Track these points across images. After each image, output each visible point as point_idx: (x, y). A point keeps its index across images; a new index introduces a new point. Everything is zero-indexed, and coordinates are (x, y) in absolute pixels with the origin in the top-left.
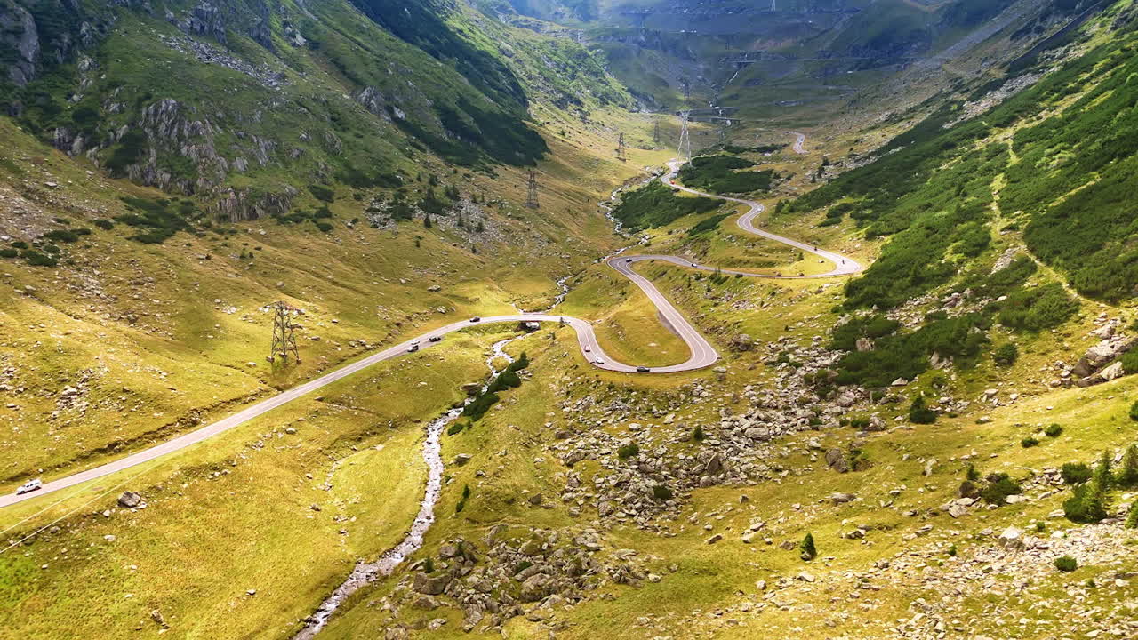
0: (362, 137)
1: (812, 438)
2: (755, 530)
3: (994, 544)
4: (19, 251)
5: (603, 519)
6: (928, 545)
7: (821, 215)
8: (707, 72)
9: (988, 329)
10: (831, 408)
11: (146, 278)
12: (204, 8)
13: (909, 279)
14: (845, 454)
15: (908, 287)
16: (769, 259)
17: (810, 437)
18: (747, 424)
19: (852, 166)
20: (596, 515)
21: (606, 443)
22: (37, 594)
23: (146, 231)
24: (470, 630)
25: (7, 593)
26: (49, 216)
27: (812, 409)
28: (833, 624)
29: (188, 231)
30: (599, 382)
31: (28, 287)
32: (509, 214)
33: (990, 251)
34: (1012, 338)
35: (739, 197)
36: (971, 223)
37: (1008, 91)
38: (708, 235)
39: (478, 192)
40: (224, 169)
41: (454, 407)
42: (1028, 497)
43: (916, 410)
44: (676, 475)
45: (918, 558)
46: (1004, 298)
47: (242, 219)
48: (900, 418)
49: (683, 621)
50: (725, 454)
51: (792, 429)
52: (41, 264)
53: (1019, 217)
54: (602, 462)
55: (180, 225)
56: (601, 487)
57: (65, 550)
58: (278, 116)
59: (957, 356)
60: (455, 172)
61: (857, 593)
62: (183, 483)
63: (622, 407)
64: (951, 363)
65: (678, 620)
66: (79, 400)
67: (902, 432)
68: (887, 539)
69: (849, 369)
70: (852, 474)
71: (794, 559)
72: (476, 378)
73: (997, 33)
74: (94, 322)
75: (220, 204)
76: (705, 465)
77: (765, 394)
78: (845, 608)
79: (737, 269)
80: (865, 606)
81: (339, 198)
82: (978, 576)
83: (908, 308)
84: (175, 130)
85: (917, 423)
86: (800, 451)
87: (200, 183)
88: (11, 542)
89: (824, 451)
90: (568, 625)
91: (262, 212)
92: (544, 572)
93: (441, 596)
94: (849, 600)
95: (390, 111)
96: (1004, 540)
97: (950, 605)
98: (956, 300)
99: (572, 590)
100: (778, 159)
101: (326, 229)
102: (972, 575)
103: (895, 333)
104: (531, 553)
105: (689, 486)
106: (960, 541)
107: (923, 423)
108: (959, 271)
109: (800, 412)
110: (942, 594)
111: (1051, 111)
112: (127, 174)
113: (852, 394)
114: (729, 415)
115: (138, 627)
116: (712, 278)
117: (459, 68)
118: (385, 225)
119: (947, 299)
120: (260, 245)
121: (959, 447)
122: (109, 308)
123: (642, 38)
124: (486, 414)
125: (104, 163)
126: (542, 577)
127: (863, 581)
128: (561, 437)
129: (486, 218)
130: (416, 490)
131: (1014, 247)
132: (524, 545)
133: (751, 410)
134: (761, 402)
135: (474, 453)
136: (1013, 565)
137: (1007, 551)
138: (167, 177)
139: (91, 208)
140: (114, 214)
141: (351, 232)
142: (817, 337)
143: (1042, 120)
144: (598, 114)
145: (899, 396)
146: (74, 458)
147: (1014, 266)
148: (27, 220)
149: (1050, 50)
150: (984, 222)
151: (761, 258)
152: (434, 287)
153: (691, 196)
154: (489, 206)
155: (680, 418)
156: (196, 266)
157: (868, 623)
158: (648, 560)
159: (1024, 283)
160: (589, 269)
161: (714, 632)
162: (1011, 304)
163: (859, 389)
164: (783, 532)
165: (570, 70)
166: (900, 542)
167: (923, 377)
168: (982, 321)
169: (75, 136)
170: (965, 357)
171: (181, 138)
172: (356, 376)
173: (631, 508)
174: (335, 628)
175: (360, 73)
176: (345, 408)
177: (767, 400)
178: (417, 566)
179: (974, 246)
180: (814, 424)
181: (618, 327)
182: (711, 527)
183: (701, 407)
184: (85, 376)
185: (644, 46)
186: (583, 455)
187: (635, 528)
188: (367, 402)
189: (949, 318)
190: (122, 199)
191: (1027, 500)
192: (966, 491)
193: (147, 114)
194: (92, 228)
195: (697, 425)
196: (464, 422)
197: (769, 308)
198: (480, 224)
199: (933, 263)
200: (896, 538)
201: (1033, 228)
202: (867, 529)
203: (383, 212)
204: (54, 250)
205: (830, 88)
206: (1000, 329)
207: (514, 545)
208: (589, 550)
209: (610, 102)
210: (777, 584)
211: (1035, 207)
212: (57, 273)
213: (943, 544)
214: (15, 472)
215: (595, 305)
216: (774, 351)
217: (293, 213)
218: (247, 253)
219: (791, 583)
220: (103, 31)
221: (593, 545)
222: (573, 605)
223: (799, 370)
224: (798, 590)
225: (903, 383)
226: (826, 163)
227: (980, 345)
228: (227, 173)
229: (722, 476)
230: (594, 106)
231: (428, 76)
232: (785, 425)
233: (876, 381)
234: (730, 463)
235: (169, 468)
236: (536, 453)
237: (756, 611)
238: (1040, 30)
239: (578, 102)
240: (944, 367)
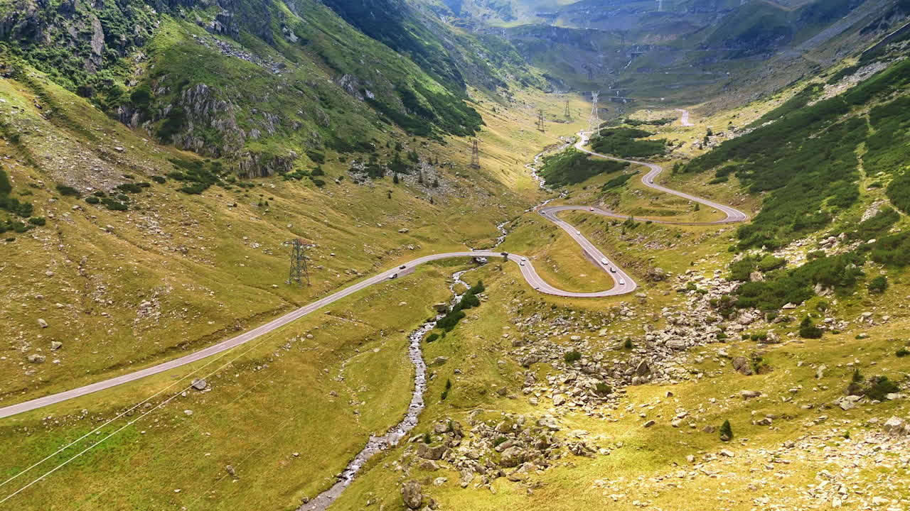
0: (343, 113)
1: (720, 349)
2: (681, 418)
3: (880, 430)
4: (100, 199)
5: (557, 407)
6: (825, 431)
7: (711, 174)
8: (606, 60)
9: (862, 265)
10: (732, 326)
11: (192, 221)
12: (224, 14)
13: (792, 225)
14: (748, 361)
15: (791, 232)
16: (671, 210)
17: (718, 348)
18: (666, 337)
19: (731, 136)
20: (551, 404)
21: (554, 350)
22: (139, 452)
23: (189, 185)
24: (466, 486)
25: (119, 451)
26: (120, 173)
27: (718, 326)
28: (755, 488)
29: (219, 185)
30: (543, 303)
31: (109, 226)
32: (457, 173)
33: (859, 204)
34: (883, 272)
35: (641, 161)
36: (841, 181)
37: (861, 76)
38: (618, 190)
39: (433, 157)
40: (243, 138)
41: (428, 321)
42: (904, 395)
43: (805, 328)
44: (612, 375)
45: (818, 440)
46: (874, 240)
47: (257, 176)
48: (791, 334)
49: (632, 484)
50: (651, 360)
51: (703, 341)
52: (116, 209)
53: (881, 177)
54: (553, 364)
55: (214, 180)
56: (553, 384)
57: (156, 420)
58: (282, 97)
59: (837, 285)
60: (415, 140)
61: (771, 465)
62: (236, 374)
63: (563, 323)
64: (832, 291)
65: (628, 483)
66: (153, 310)
67: (794, 344)
68: (790, 426)
69: (747, 295)
70: (755, 377)
71: (714, 440)
72: (442, 300)
73: (847, 29)
74: (156, 252)
75: (241, 164)
76: (635, 368)
77: (679, 315)
78: (763, 477)
79: (645, 217)
80: (780, 475)
81: (329, 161)
82: (870, 454)
83: (791, 248)
84: (207, 108)
85: (806, 338)
86: (711, 358)
87: (226, 148)
88: (117, 414)
89: (730, 358)
90: (542, 484)
91: (273, 171)
92: (517, 445)
93: (440, 461)
94: (766, 470)
95: (363, 92)
96: (889, 426)
97: (849, 474)
98: (833, 242)
99: (541, 459)
100: (670, 130)
101: (320, 184)
102: (865, 453)
103: (782, 267)
104: (506, 430)
105: (623, 384)
106: (852, 427)
107: (812, 338)
108: (834, 220)
109: (709, 329)
110: (842, 467)
111: (900, 92)
112: (171, 142)
113: (749, 315)
114: (652, 330)
115: (218, 478)
116: (626, 224)
117: (413, 59)
118: (363, 181)
119: (824, 241)
120: (271, 196)
121: (844, 357)
122: (167, 242)
123: (555, 34)
124: (457, 326)
125: (155, 133)
126: (516, 449)
127: (775, 457)
128: (517, 345)
129: (439, 177)
130: (408, 383)
131: (879, 200)
132: (499, 425)
133: (668, 327)
134: (676, 320)
135: (450, 355)
136: (898, 446)
137: (891, 435)
138: (201, 143)
139: (149, 167)
140: (165, 172)
141: (339, 186)
142: (718, 271)
143: (894, 100)
144: (520, 95)
145: (790, 316)
146: (154, 353)
147: (880, 216)
148: (104, 176)
149: (896, 42)
150: (852, 181)
151: (665, 209)
152: (404, 230)
153: (600, 159)
154: (441, 167)
155: (612, 332)
156: (227, 211)
157: (784, 487)
158: (599, 439)
159: (890, 228)
160: (524, 216)
161: (658, 492)
162: (880, 245)
163: (756, 311)
164: (704, 419)
165: (497, 60)
166: (801, 428)
167: (809, 302)
168: (857, 258)
169: (133, 112)
170: (844, 286)
171: (211, 114)
172: (353, 296)
173: (579, 399)
174: (361, 483)
175: (340, 63)
176: (347, 320)
177: (681, 319)
178: (417, 439)
179: (846, 199)
180: (721, 337)
181: (553, 262)
182: (644, 415)
183: (628, 324)
184: (156, 293)
185: (556, 40)
186: (537, 359)
187: (584, 415)
188: (364, 316)
189: (827, 256)
190: (170, 161)
191: (904, 397)
192: (853, 390)
193: (186, 95)
194: (151, 182)
195: (627, 337)
196: (439, 332)
197: (676, 248)
198: (436, 181)
199: (812, 213)
200: (798, 425)
201: (894, 185)
202: (773, 418)
203: (362, 172)
204: (125, 199)
205: (708, 73)
206: (872, 265)
207: (491, 425)
208: (551, 430)
209: (529, 85)
210: (704, 458)
211: (895, 169)
212: (128, 216)
213: (838, 430)
214: (112, 363)
215: (529, 245)
216: (683, 281)
217: (295, 171)
218: (264, 202)
219: (715, 457)
220: (150, 33)
221: (554, 426)
222: (543, 470)
223: (705, 296)
224: (722, 463)
225: (792, 306)
226: (710, 134)
227: (856, 278)
228: (246, 141)
229: (649, 377)
230: (516, 88)
231: (391, 65)
232: (698, 338)
233: (771, 305)
234: (655, 367)
235: (224, 362)
236: (498, 357)
237: (689, 478)
238: (885, 27)
239: (504, 85)
240: (826, 294)
